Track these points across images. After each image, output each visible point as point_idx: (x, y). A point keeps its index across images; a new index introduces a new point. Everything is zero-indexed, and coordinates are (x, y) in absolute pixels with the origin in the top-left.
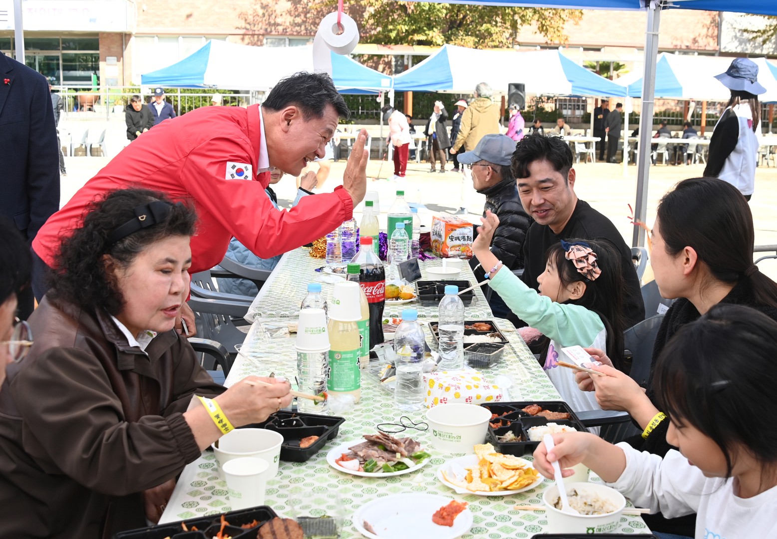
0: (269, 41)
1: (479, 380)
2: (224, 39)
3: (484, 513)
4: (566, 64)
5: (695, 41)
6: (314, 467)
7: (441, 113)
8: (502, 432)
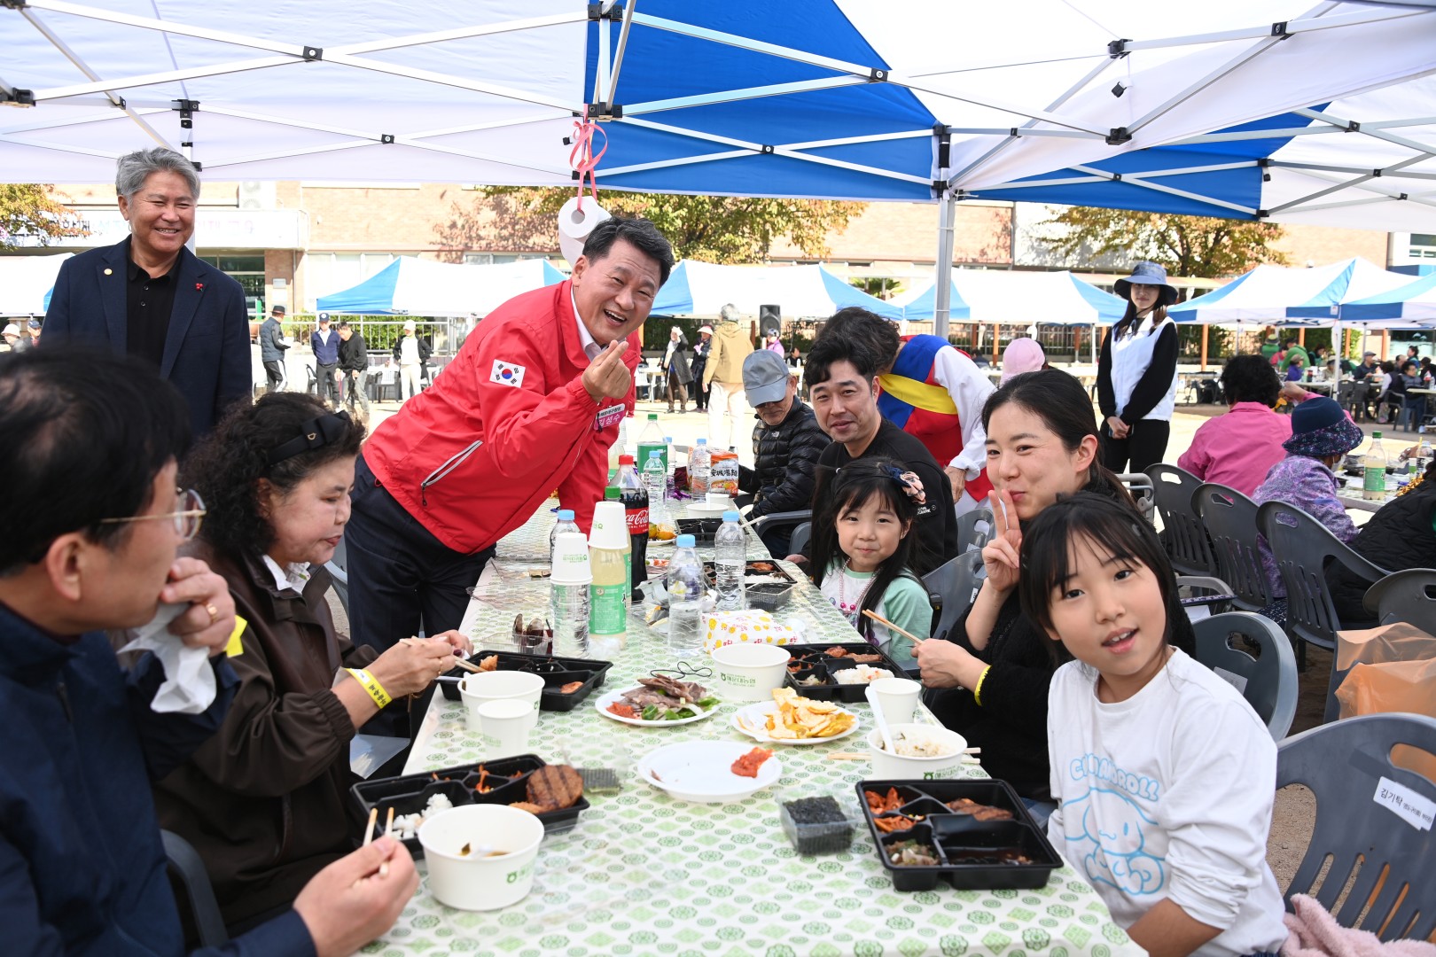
0: (470, 258)
1: (768, 620)
2: (416, 256)
3: (792, 763)
4: (829, 281)
5: (983, 253)
6: (580, 717)
7: (679, 341)
8: (802, 676)
